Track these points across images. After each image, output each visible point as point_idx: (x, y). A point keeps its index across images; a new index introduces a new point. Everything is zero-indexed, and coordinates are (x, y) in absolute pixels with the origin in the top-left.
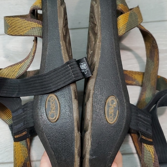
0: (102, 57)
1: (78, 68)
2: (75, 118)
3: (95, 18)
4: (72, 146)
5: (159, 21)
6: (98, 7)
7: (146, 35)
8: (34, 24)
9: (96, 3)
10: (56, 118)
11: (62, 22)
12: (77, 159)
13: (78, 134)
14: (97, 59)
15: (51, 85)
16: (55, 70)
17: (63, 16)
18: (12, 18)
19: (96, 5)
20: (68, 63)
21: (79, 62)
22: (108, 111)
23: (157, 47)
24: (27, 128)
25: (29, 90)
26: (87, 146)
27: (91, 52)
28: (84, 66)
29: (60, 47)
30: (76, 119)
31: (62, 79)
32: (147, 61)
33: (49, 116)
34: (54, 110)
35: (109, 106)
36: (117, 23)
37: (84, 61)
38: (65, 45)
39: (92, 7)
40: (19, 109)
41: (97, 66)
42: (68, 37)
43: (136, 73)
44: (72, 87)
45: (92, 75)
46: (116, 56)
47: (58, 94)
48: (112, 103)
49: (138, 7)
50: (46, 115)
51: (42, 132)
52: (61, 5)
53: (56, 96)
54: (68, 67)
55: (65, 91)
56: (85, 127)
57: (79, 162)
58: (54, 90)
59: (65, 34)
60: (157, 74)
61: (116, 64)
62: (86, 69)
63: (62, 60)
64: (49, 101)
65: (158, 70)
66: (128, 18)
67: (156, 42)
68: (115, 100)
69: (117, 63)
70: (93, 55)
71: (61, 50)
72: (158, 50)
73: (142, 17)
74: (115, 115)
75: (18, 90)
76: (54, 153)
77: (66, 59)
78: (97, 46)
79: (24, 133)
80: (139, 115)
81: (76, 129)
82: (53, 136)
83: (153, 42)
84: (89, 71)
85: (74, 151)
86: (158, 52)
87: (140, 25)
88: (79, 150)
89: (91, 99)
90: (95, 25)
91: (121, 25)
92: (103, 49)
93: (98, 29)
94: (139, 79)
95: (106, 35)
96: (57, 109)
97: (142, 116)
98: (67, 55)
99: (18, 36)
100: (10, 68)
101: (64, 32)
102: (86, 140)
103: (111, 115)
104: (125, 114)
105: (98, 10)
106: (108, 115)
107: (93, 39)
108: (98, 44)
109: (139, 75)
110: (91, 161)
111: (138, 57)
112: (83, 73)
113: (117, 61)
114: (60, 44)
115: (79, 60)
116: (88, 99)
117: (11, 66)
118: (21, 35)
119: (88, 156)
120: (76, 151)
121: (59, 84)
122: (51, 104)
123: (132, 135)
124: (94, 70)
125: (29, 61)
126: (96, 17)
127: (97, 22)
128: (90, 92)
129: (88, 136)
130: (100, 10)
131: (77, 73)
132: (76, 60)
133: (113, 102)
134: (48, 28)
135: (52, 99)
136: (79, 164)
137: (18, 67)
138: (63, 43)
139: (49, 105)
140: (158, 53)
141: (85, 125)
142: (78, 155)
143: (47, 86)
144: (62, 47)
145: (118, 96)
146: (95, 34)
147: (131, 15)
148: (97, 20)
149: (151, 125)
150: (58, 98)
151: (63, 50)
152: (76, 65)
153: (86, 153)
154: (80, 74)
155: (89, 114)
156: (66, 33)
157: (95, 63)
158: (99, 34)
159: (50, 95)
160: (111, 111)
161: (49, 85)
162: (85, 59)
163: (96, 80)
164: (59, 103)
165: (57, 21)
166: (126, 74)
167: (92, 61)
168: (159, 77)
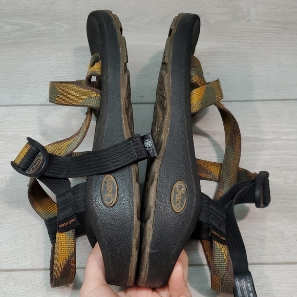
0: (170, 135)
1: (141, 145)
2: (135, 204)
3: (164, 89)
4: (130, 236)
5: (247, 101)
6: (168, 78)
7: (226, 116)
8: (92, 92)
9: (167, 73)
10: (112, 202)
11: (125, 93)
12: (135, 253)
13: (137, 222)
14: (164, 137)
15: (109, 163)
16: (115, 146)
17: (126, 86)
18: (64, 85)
19: (166, 76)
20: (130, 139)
21: (143, 138)
22: (175, 197)
23: (239, 132)
24: (76, 214)
25: (81, 170)
26: (147, 236)
27: (157, 130)
28: (149, 143)
29: (121, 121)
30: (137, 205)
31: (123, 157)
32: (227, 149)
33: (105, 199)
34: (110, 193)
35: (176, 192)
36: (190, 97)
37: (150, 138)
38: (127, 119)
39: (161, 78)
40: (66, 192)
41: (164, 145)
42: (130, 111)
43: (212, 164)
44: (133, 168)
45: (158, 154)
46: (187, 136)
47: (116, 174)
48: (180, 189)
49: (218, 81)
50: (102, 198)
51: (96, 219)
52: (125, 72)
53: (114, 177)
54: (130, 144)
55: (125, 172)
56: (146, 216)
57: (136, 257)
58: (112, 169)
59: (127, 107)
60: (238, 166)
61: (186, 144)
62: (151, 147)
63: (123, 136)
64: (105, 183)
65: (239, 160)
66: (203, 93)
67: (238, 125)
68: (184, 186)
69: (188, 143)
70: (160, 133)
71: (121, 125)
72: (240, 135)
73: (222, 93)
74: (182, 202)
75: (67, 170)
76: (108, 244)
77: (127, 135)
78: (166, 122)
79: (72, 221)
80: (211, 207)
81: (135, 216)
82: (108, 223)
83: (234, 124)
84: (155, 149)
85: (131, 242)
86: (240, 137)
87: (218, 102)
88: (137, 242)
89: (155, 183)
90: (165, 98)
91: (195, 101)
92: (172, 126)
93: (168, 103)
94: (216, 172)
95: (176, 111)
96: (114, 193)
97: (215, 209)
98: (129, 131)
99: (71, 105)
100: (56, 144)
101: (127, 104)
102: (146, 229)
103: (178, 202)
104: (195, 203)
105: (168, 81)
106: (174, 202)
107: (160, 114)
108: (167, 120)
109: (217, 166)
110: (151, 255)
111: (215, 144)
112: (148, 152)
113: (188, 141)
114: (121, 117)
115: (143, 136)
116: (152, 183)
117: (57, 142)
118: (74, 105)
119: (148, 250)
120: (134, 243)
121: (119, 162)
122: (108, 186)
123: (203, 241)
124: (160, 150)
125: (80, 138)
126: (166, 89)
127: (167, 95)
128: (154, 175)
129: (149, 225)
130: (171, 81)
131: (141, 151)
132: (141, 136)
133: (180, 187)
134: (109, 99)
135: (109, 181)
136: (136, 259)
137: (65, 144)
138: (125, 116)
139: (105, 188)
140: (240, 139)
141: (146, 213)
142: (137, 248)
143: (104, 163)
144: (124, 122)
145: (187, 182)
146: (164, 109)
147: (207, 89)
148: (167, 93)
149: (226, 222)
150: (116, 180)
151: (125, 124)
152: (140, 142)
153: (145, 245)
154: (145, 152)
155: (152, 200)
156: (129, 106)
157: (162, 142)
158: (168, 108)
159: (107, 176)
160: (178, 198)
161: (107, 163)
162: (150, 135)
163: (162, 161)
164: (117, 185)
165: (119, 91)
166: (200, 165)
167: (159, 139)
168: (240, 170)
